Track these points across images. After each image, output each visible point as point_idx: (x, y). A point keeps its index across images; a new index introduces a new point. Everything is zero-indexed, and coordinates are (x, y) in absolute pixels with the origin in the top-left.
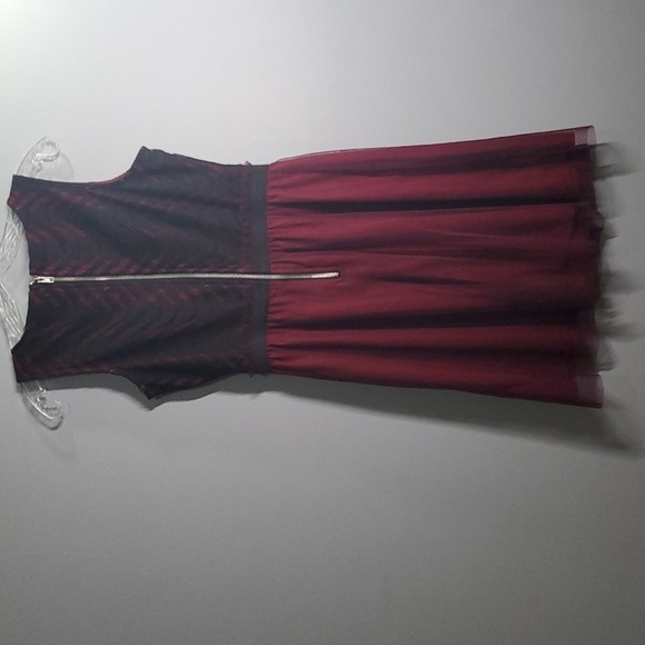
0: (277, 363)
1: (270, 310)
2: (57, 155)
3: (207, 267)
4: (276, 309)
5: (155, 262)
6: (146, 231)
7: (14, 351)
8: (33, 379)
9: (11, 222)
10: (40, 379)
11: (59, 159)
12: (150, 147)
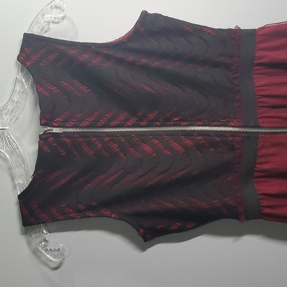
0: (268, 211)
1: (258, 161)
2: (63, 18)
3: (200, 121)
4: (262, 160)
5: (151, 116)
6: (146, 87)
7: (20, 197)
8: (38, 223)
9: (20, 76)
10: (45, 222)
11: (65, 22)
12: (150, 12)
